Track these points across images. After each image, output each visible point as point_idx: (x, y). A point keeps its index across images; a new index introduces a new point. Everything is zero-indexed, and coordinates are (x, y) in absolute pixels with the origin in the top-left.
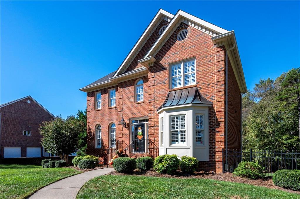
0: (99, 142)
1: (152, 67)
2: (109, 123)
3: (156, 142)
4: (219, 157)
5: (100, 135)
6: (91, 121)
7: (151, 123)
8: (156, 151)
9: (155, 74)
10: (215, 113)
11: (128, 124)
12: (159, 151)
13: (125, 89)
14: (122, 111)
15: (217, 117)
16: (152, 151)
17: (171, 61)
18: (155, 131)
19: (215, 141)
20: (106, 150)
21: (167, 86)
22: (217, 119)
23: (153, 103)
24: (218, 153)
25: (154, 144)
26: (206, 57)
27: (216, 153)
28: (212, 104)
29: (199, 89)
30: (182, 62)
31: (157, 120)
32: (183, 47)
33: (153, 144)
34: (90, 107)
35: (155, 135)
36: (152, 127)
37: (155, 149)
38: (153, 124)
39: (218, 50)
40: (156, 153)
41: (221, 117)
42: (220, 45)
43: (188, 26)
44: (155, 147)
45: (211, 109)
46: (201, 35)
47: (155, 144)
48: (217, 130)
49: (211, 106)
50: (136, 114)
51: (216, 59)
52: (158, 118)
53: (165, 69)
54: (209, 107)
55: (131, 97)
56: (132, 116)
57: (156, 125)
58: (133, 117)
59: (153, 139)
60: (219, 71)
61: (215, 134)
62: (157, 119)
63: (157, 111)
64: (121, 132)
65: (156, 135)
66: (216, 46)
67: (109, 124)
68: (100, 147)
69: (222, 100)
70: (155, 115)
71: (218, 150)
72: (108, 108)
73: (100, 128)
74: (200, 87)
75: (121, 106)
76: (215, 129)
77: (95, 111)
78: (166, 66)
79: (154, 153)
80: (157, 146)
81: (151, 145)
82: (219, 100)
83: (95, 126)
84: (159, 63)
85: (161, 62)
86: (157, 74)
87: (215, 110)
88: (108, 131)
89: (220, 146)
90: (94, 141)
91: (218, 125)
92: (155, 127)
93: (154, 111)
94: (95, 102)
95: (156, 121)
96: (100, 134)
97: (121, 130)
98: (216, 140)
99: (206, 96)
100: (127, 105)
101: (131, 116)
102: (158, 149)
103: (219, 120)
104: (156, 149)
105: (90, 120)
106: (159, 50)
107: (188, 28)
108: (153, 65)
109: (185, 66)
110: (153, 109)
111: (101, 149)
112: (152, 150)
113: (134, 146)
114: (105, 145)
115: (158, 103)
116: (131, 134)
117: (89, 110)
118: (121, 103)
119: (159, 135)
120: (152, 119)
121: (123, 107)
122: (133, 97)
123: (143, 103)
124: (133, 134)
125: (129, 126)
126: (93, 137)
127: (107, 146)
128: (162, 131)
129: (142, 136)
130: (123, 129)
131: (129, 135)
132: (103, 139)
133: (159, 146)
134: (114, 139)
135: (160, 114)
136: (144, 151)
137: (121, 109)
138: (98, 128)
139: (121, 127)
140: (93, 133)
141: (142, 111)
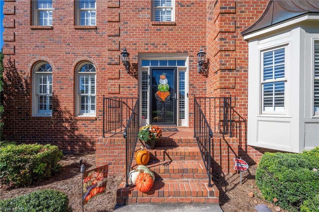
0: (45, 102)
2: (76, 62)
3: (240, 105)
5: (48, 87)
6: (16, 51)
7: (227, 61)
8: (240, 127)
11: (136, 66)
12: (246, 127)
14: (119, 36)
18: (238, 80)
20: (67, 119)
23: (231, 16)
25: (234, 111)
31: (244, 56)
34: (14, 17)
35: (237, 90)
36: (230, 70)
37: (237, 122)
38: (231, 64)
44: (237, 116)
47: (238, 111)
50: (157, 47)
52: (245, 52)
55: (143, 9)
56: (147, 49)
57: (241, 68)
58: (149, 51)
59: (232, 99)
62: (243, 54)
63: (243, 35)
64: (116, 81)
65: (240, 90)
67: (77, 64)
68: (49, 113)
70: (238, 43)
72: (73, 27)
73: (46, 71)
75: (116, 24)
77: (32, 29)
80: (242, 116)
83: (31, 65)
88: (74, 78)
92: (238, 71)
93: (235, 34)
94: (31, 7)
95: (239, 59)
96: (48, 84)
97: (117, 76)
100: (131, 25)
101: (142, 50)
102: (245, 121)
104: (240, 122)
105: (14, 49)
110: (232, 30)
111: (50, 117)
113: (147, 112)
114: (65, 109)
115: (244, 18)
116: (141, 88)
117: (13, 26)
118: (117, 18)
119: (247, 90)
120: (230, 53)
121: (122, 28)
122: (150, 11)
123: (175, 25)
124: (147, 89)
125: (137, 70)
126: (26, 91)
127: (69, 112)
128: (262, 82)
129: (168, 94)
130: (122, 75)
131: (137, 88)
132: (59, 97)
133: (247, 115)
134: (89, 96)
135: (250, 44)
136: (176, 123)
137: (117, 32)
138: (42, 71)
139: (117, 71)
140: (26, 82)
141: (172, 42)
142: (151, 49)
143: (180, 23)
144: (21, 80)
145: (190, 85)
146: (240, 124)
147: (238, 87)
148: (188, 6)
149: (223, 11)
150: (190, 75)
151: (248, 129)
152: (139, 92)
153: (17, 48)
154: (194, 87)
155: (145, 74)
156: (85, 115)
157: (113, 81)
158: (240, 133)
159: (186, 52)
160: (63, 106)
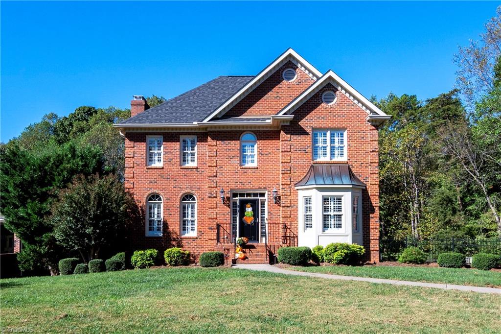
0: (154, 225)
1: (287, 126)
2: (182, 194)
3: (294, 227)
4: (375, 245)
5: (156, 213)
6: (135, 185)
7: (286, 202)
8: (294, 240)
9: (292, 136)
10: (369, 196)
11: (229, 198)
12: (298, 240)
13: (223, 142)
14: (217, 177)
15: (372, 201)
16: (287, 240)
17: (315, 125)
18: (292, 213)
19: (369, 227)
20: (174, 240)
21: (309, 155)
22: (371, 203)
23: (288, 175)
24: (373, 241)
25: (290, 231)
26: (359, 132)
27: (371, 241)
28: (366, 187)
29: (351, 166)
30: (328, 130)
32: (330, 112)
33: (288, 230)
34: (134, 159)
36: (288, 207)
37: (292, 237)
38: (288, 203)
39: (371, 128)
40: (294, 242)
41: (376, 202)
42: (374, 124)
43: (338, 90)
44: (292, 234)
45: (365, 192)
46: (352, 105)
47: (293, 230)
48: (371, 215)
49: (364, 188)
50: (244, 184)
51: (369, 137)
53: (306, 133)
54: (362, 189)
55: (233, 157)
56: (236, 186)
57: (294, 205)
58: (238, 187)
59: (289, 224)
60: (373, 151)
61: (370, 220)
62: (295, 197)
63: (295, 187)
64: (214, 209)
65: (293, 218)
66: (370, 124)
69: (377, 183)
70: (292, 191)
71: (373, 238)
72: (179, 166)
73: (155, 200)
74: (352, 165)
75: (214, 168)
76: (369, 215)
77: (147, 169)
78: (309, 130)
79: (290, 242)
80: (295, 234)
81: (286, 231)
82: (374, 183)
83: (146, 196)
84: (298, 123)
85: (302, 123)
86: (295, 137)
87: (370, 194)
88: (180, 206)
89: (375, 234)
90: (144, 223)
91: (373, 211)
92: (292, 207)
93: (290, 186)
94: (146, 151)
95: (293, 200)
97: (215, 206)
98: (371, 227)
99: (360, 176)
100: (225, 168)
101: (233, 187)
102: (297, 237)
103: (374, 205)
104: (294, 237)
105: (133, 184)
106: (298, 107)
107: (337, 92)
108: (288, 124)
109: (332, 135)
110: (289, 183)
111: (161, 237)
112: (288, 238)
113: (236, 232)
114: (173, 230)
115: (296, 176)
116: (232, 214)
117: (133, 166)
118: (215, 164)
119: (298, 218)
120: (288, 197)
121: (218, 171)
122: (238, 158)
123: (257, 168)
124: (236, 215)
125: (229, 202)
126: (142, 216)
127: (176, 233)
128: (304, 214)
129: (253, 218)
130: (219, 205)
131: (230, 215)
132: (168, 221)
133: (297, 233)
134: (189, 220)
135: (299, 191)
136: (258, 241)
137: (215, 174)
138: (152, 200)
139: (215, 202)
140: (142, 210)
141: (255, 181)
142: (240, 186)
143: (261, 167)
144: (138, 208)
145: (269, 212)
146: (294, 238)
147: (292, 216)
148: (266, 155)
149: (283, 172)
150: (268, 205)
151: (299, 241)
152: (231, 218)
153: (135, 183)
154: (272, 214)
155: (235, 203)
156: (187, 235)
157: (212, 210)
158: (294, 244)
159: (265, 188)
160: (171, 228)
